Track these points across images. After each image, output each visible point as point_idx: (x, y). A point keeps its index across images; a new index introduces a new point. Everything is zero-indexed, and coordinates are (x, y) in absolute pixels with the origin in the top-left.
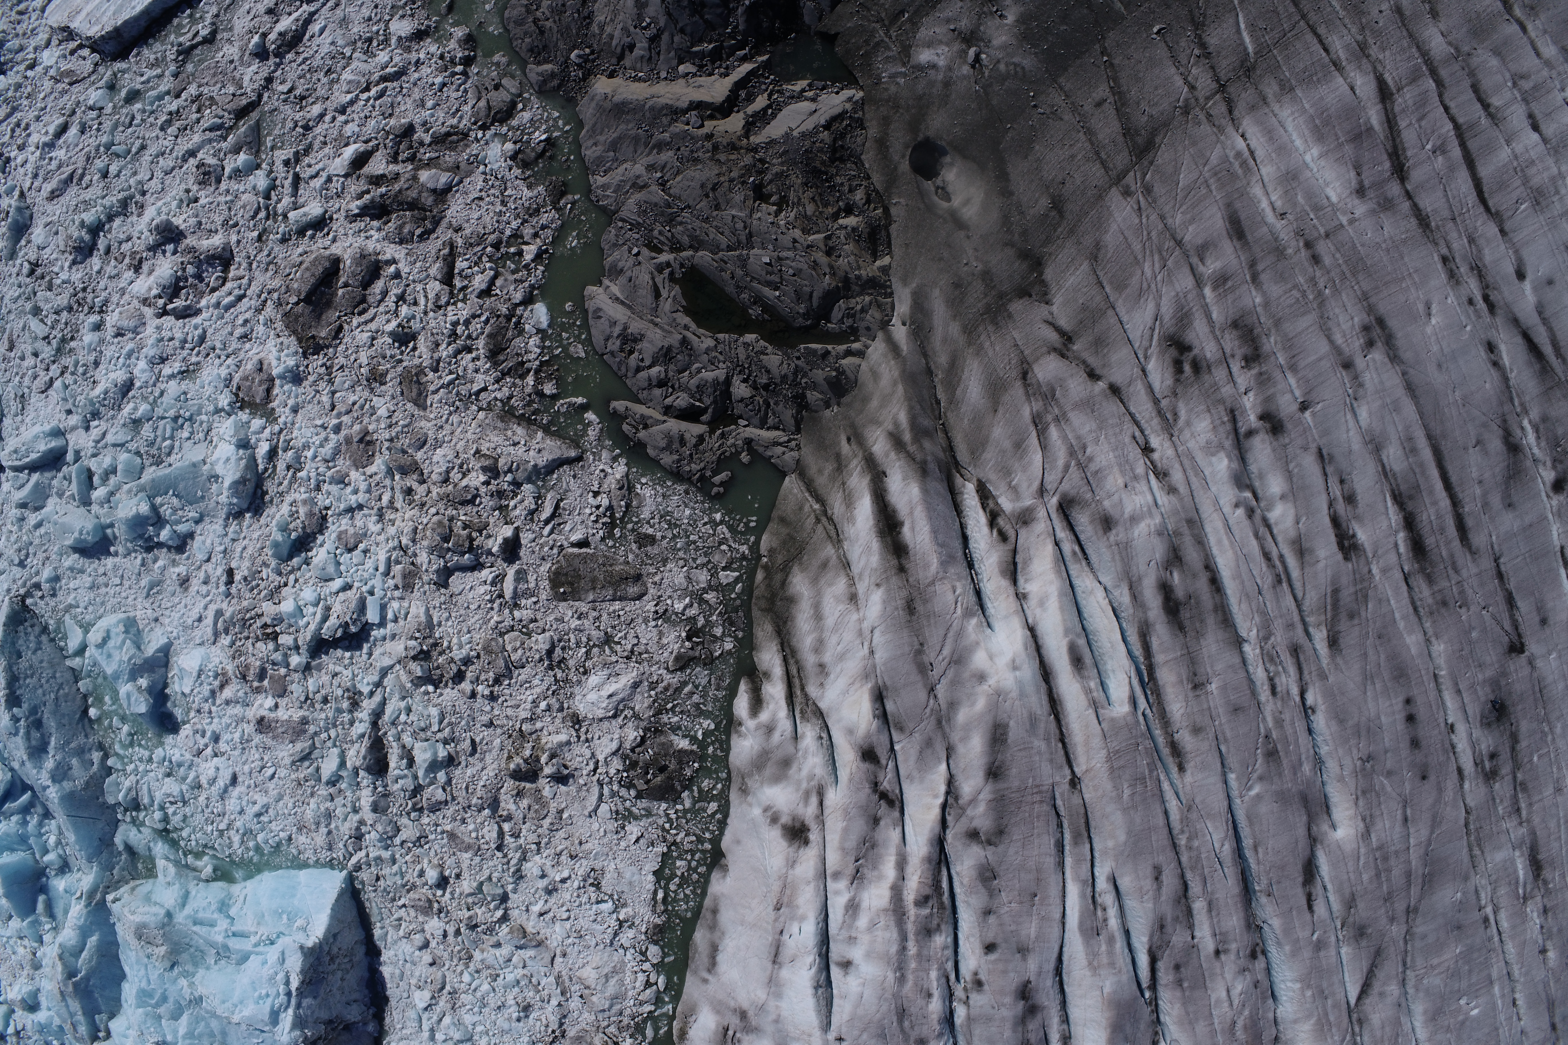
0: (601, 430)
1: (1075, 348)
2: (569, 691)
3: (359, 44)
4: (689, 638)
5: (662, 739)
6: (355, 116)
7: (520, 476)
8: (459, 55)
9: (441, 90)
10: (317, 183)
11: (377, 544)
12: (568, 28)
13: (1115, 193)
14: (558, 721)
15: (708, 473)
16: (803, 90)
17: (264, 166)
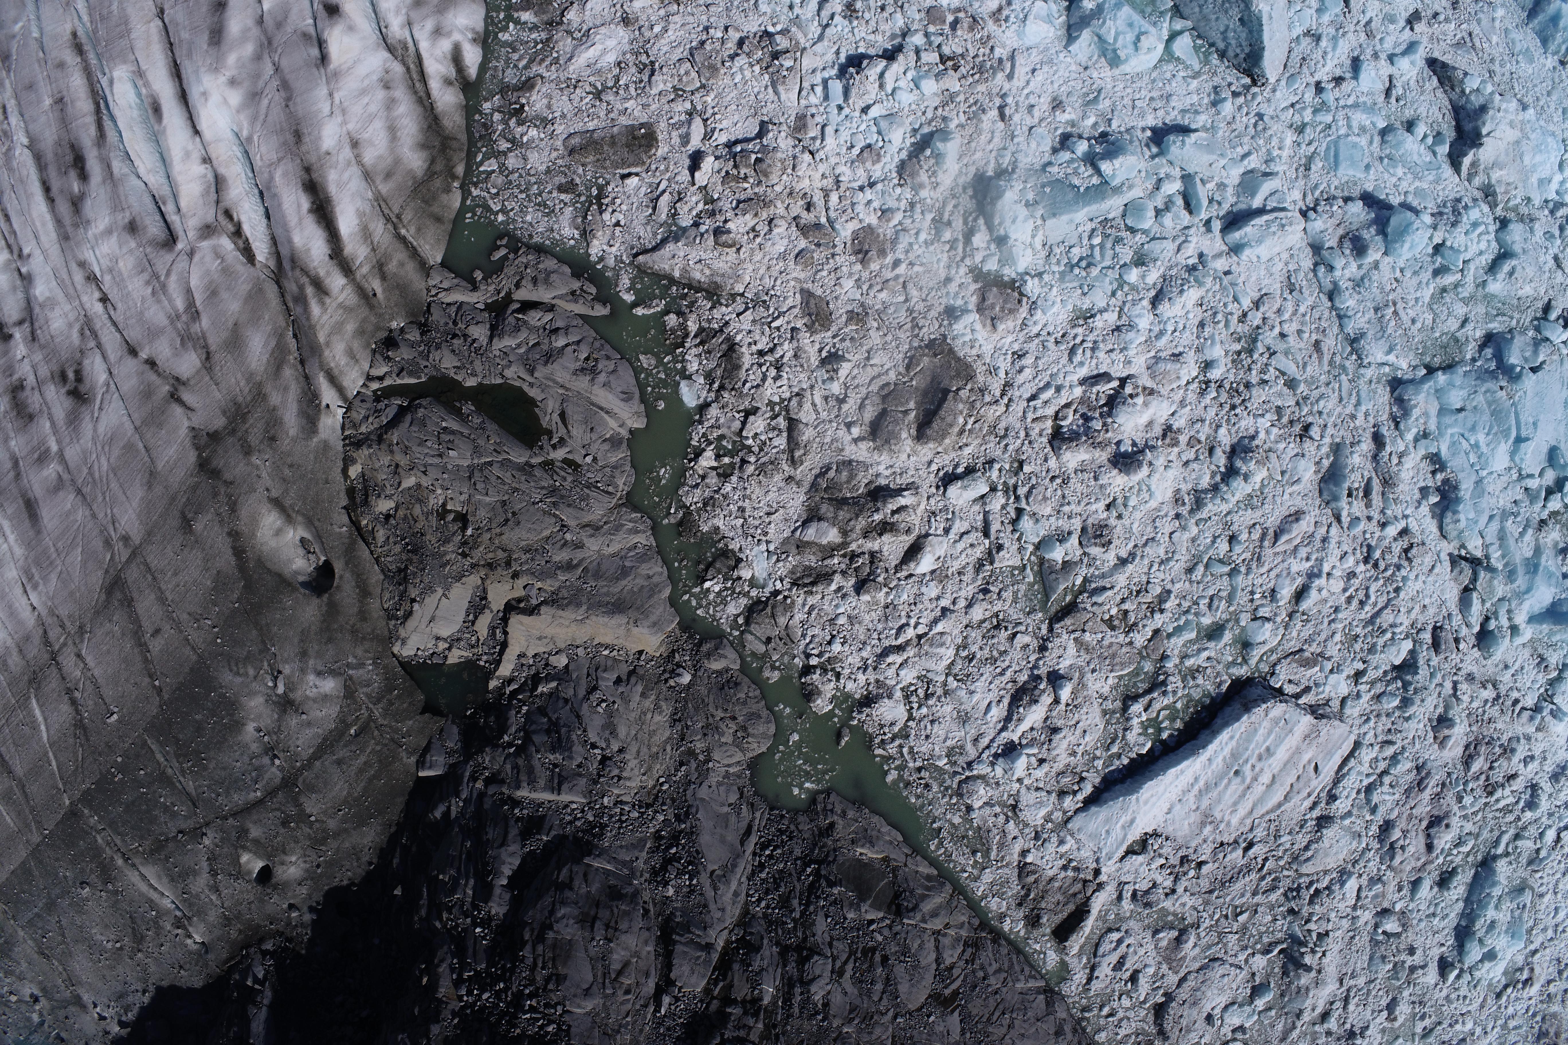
0: (617, 285)
1: (167, 388)
2: (635, 46)
3: (939, 692)
4: (523, 106)
5: (545, 18)
6: (930, 606)
7: (692, 232)
8: (816, 677)
9: (833, 637)
10: (959, 526)
11: (838, 154)
12: (697, 709)
13: (137, 539)
14: (644, 17)
15: (511, 256)
16: (449, 649)
17: (1031, 548)
